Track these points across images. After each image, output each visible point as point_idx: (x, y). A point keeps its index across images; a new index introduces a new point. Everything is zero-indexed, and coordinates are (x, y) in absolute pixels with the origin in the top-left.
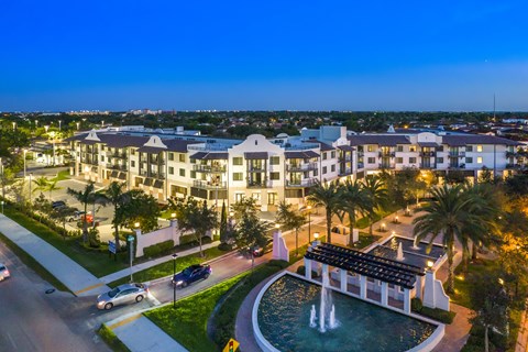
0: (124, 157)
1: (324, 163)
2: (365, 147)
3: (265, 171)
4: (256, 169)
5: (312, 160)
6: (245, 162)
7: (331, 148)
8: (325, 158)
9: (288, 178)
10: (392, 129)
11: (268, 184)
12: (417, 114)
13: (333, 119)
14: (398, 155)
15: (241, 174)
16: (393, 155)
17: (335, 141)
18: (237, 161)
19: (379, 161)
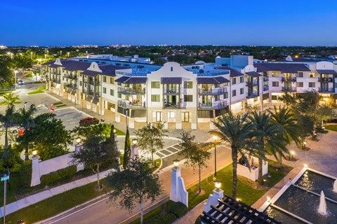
0: (75, 78)
1: (234, 87)
2: (270, 73)
3: (179, 94)
4: (172, 92)
5: (222, 85)
6: (161, 86)
7: (240, 74)
8: (234, 82)
9: (200, 100)
10: (289, 58)
11: (182, 105)
12: (303, 48)
13: (243, 51)
14: (299, 80)
15: (159, 96)
16: (294, 80)
17: (243, 67)
18: (154, 85)
19: (282, 85)
